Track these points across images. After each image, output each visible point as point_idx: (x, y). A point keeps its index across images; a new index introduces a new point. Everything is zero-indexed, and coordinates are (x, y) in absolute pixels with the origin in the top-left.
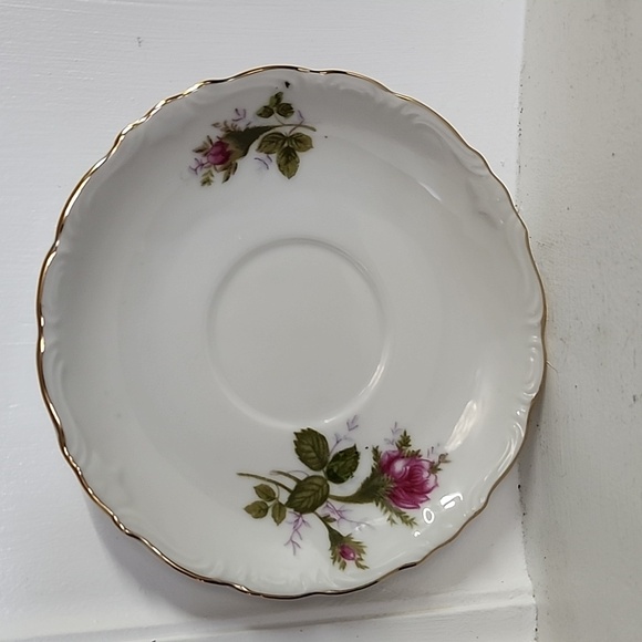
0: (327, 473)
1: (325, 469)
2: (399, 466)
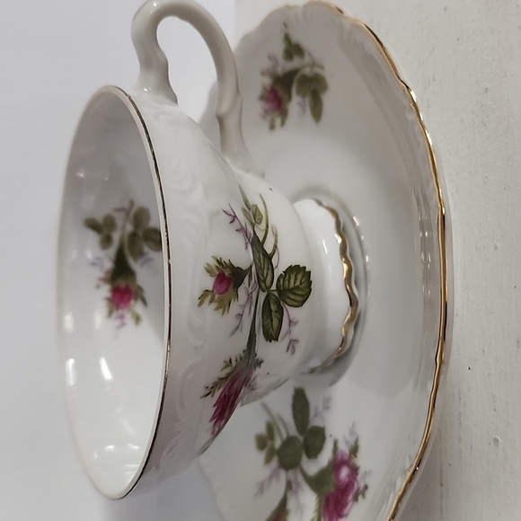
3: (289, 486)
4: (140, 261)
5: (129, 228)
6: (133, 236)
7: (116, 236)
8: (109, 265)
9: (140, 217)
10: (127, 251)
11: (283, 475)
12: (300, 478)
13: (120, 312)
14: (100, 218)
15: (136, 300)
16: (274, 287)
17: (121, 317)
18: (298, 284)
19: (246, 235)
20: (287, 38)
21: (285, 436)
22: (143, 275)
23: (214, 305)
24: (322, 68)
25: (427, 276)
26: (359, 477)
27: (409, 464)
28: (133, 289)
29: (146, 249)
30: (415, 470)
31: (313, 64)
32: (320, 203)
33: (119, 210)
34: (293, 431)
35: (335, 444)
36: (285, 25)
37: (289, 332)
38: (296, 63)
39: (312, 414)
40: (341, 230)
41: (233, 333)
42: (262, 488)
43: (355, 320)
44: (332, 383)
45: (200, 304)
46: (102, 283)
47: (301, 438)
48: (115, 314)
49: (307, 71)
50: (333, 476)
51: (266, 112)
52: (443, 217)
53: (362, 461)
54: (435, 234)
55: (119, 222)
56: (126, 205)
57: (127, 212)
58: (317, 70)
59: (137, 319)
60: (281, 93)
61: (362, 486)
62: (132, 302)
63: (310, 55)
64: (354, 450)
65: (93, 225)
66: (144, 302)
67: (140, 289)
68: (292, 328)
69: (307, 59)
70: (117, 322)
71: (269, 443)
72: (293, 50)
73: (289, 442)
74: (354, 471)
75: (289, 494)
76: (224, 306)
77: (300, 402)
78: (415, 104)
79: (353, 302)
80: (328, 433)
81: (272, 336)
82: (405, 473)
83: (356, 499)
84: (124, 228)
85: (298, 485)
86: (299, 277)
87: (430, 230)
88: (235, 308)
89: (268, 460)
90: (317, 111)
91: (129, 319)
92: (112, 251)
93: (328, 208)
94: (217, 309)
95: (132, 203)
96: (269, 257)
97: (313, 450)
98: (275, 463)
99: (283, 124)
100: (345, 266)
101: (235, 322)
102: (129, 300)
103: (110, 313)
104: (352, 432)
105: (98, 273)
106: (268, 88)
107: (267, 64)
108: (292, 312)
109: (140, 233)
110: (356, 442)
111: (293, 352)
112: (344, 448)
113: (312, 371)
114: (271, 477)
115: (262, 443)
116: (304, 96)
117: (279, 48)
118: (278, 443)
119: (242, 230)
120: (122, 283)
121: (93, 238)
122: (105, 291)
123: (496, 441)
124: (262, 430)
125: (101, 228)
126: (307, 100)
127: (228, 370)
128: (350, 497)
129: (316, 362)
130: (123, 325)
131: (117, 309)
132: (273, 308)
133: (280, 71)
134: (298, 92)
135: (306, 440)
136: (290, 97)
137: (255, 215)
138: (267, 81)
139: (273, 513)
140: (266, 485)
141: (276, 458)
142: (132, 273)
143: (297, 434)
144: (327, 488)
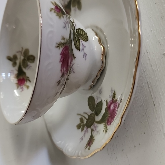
0: (95, 112)
1: (94, 111)
2: (112, 107)
3: (92, 130)
4: (27, 68)
5: (22, 58)
6: (24, 60)
7: (18, 62)
8: (16, 72)
9: (26, 53)
10: (22, 66)
12: (96, 124)
13: (21, 87)
14: (12, 56)
15: (27, 81)
16: (75, 31)
17: (22, 88)
18: (84, 34)
21: (87, 117)
22: (28, 72)
26: (118, 101)
28: (25, 78)
33: (18, 52)
35: (107, 101)
39: (96, 100)
45: (51, 11)
48: (19, 88)
50: (108, 112)
55: (18, 57)
56: (21, 50)
57: (21, 52)
59: (28, 87)
62: (25, 83)
64: (114, 96)
65: (9, 59)
66: (30, 81)
67: (28, 77)
70: (21, 90)
71: (82, 124)
75: (93, 132)
77: (91, 100)
80: (103, 101)
81: (77, 48)
84: (20, 58)
85: (96, 127)
91: (25, 88)
92: (17, 67)
94: (57, 15)
95: (22, 48)
96: (72, 23)
97: (98, 112)
98: (85, 129)
102: (24, 82)
104: (112, 92)
108: (83, 42)
109: (26, 59)
112: (110, 100)
115: (79, 126)
118: (85, 122)
120: (21, 78)
121: (11, 63)
124: (79, 122)
125: (12, 59)
130: (23, 90)
131: (20, 86)
132: (76, 37)
139: (88, 141)
140: (83, 138)
141: (86, 126)
142: (24, 73)
143: (92, 112)
144: (107, 117)
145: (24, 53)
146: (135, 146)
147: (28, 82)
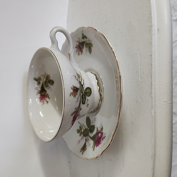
3: (86, 140)
4: (48, 88)
5: (45, 80)
6: (46, 81)
7: (41, 82)
8: (40, 89)
9: (47, 77)
10: (44, 85)
11: (84, 138)
12: (89, 138)
13: (43, 100)
14: (37, 78)
16: (84, 92)
17: (43, 102)
18: (89, 91)
19: (78, 81)
20: (83, 34)
21: (84, 129)
22: (48, 91)
23: (73, 96)
24: (91, 41)
25: (117, 89)
26: (103, 135)
27: (115, 128)
28: (46, 95)
29: (49, 85)
30: (116, 129)
31: (89, 41)
32: (92, 73)
33: (42, 75)
34: (87, 127)
35: (97, 128)
36: (82, 31)
37: (87, 102)
38: (85, 40)
39: (91, 123)
40: (97, 79)
41: (77, 102)
42: (79, 142)
43: (101, 99)
44: (96, 115)
45: (70, 96)
46: (38, 94)
47: (89, 129)
49: (88, 42)
50: (97, 136)
51: (77, 51)
52: (120, 76)
53: (104, 131)
54: (118, 79)
55: (42, 79)
57: (44, 76)
58: (90, 42)
59: (47, 102)
60: (81, 46)
61: (104, 136)
63: (89, 38)
64: (102, 129)
65: (36, 79)
67: (48, 95)
68: (88, 101)
69: (88, 39)
70: (42, 103)
71: (81, 131)
72: (84, 37)
73: (86, 130)
74: (102, 134)
75: (86, 142)
76: (75, 96)
77: (88, 120)
78: (113, 52)
79: (101, 95)
80: (95, 127)
81: (84, 103)
82: (114, 130)
83: (103, 139)
84: (43, 80)
85: (88, 139)
86: (89, 90)
87: (117, 79)
88: (77, 96)
89: (80, 135)
90: (90, 51)
91: (45, 102)
92: (40, 86)
93: (93, 74)
94: (73, 97)
95: (45, 74)
96: (83, 85)
97: (92, 131)
98: (82, 136)
99: (81, 54)
100: (99, 87)
101: (77, 100)
102: (45, 98)
103: (40, 101)
104: (101, 125)
105: (37, 91)
106: (78, 45)
107: (78, 40)
108: (88, 98)
109: (47, 81)
110: (102, 127)
111: (88, 107)
112: (99, 129)
113: (91, 112)
114: (81, 139)
115: (78, 131)
116: (87, 48)
117: (81, 36)
118: (83, 131)
119: (77, 80)
120: (43, 94)
121: (36, 82)
122: (39, 96)
123: (133, 123)
124: (79, 128)
125: (38, 80)
126: (88, 48)
127: (76, 110)
128: (102, 140)
129: (92, 110)
130: (44, 104)
132: (84, 97)
133: (81, 41)
134: (85, 47)
135: (90, 129)
136: (83, 48)
137: (79, 76)
138: (78, 44)
139: (83, 147)
140: (80, 141)
141: (82, 134)
142: (46, 91)
143: (87, 128)
144: (96, 139)
145: (46, 77)
146: (109, 160)
147: (48, 98)
